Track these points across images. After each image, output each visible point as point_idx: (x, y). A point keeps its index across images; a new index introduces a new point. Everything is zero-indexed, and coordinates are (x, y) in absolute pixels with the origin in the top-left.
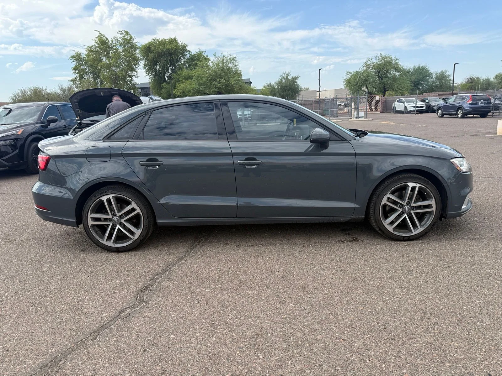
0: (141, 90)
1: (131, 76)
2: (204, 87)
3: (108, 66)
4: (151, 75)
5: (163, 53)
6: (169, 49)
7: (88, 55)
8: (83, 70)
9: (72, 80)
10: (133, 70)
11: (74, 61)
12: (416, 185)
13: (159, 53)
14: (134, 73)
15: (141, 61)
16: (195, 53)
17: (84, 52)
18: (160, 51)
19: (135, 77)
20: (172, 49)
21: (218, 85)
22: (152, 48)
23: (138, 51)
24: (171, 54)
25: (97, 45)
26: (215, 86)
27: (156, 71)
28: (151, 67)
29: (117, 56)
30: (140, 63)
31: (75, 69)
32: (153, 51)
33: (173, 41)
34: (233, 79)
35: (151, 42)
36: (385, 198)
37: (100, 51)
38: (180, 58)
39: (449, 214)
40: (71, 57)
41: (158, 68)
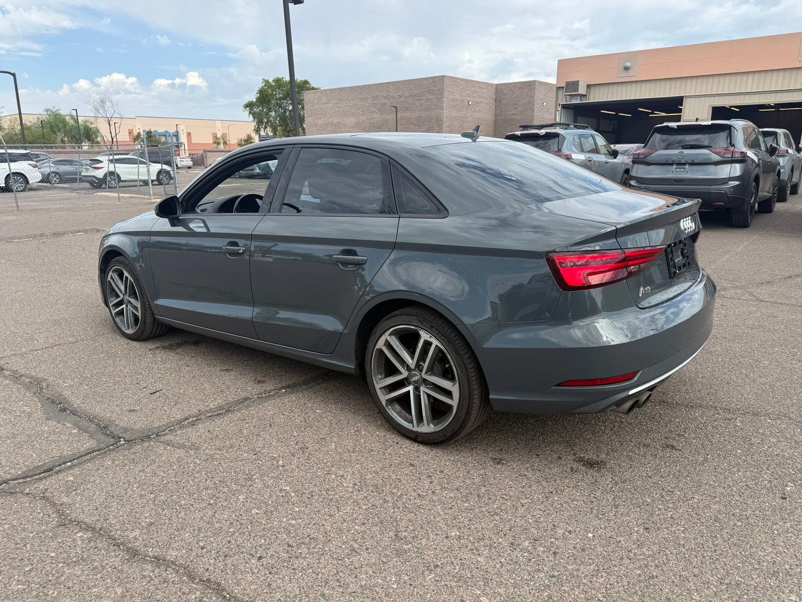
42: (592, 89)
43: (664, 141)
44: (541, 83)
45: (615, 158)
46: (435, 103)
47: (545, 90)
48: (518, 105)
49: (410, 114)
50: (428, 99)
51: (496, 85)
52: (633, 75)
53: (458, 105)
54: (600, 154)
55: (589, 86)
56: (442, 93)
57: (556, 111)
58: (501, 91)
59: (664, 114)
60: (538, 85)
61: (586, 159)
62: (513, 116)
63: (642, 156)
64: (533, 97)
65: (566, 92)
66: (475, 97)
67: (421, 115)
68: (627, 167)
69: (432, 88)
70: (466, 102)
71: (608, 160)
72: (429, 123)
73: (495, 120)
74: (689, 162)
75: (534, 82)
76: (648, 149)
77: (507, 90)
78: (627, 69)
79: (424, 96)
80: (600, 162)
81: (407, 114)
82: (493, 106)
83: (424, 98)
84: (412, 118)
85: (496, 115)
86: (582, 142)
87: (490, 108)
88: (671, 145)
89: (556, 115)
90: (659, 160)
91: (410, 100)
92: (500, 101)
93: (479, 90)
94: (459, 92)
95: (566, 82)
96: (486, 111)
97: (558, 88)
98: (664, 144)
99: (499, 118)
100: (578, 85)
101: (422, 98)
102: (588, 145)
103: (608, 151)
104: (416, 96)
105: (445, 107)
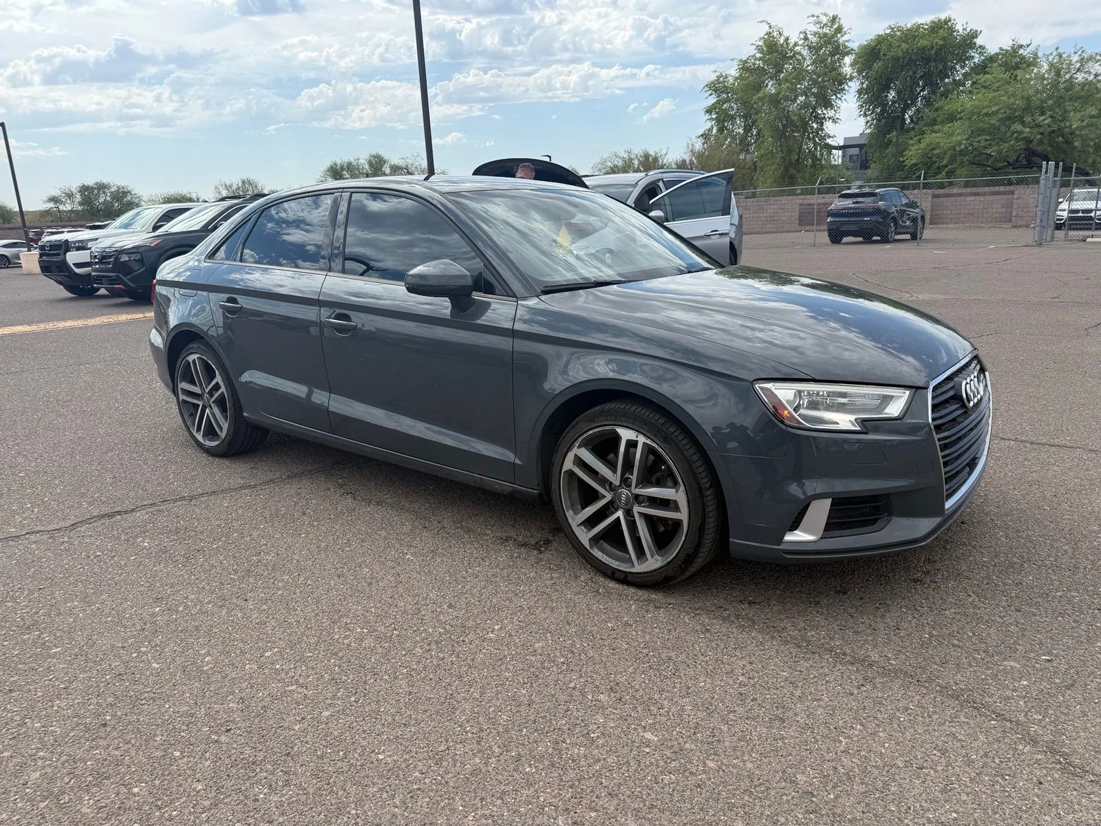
0: (861, 149)
1: (821, 121)
2: (986, 140)
3: (775, 100)
4: (871, 114)
5: (906, 60)
6: (924, 48)
7: (741, 78)
8: (725, 112)
9: (702, 135)
10: (828, 104)
11: (710, 95)
12: (637, 437)
13: (897, 59)
14: (830, 113)
15: (850, 84)
16: (998, 51)
17: (733, 71)
18: (900, 54)
19: (831, 121)
20: (932, 48)
21: (1024, 132)
22: (884, 48)
23: (848, 60)
24: (928, 60)
25: (758, 55)
26: (1015, 135)
27: (884, 105)
28: (873, 97)
29: (800, 74)
30: (846, 87)
31: (709, 111)
32: (885, 55)
33: (942, 27)
34: (1079, 115)
35: (882, 35)
36: (570, 457)
37: (763, 67)
38: (953, 68)
39: (733, 542)
40: (707, 85)
41: (892, 94)
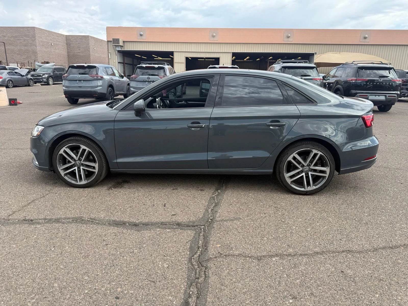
42: (126, 44)
43: (141, 71)
44: (92, 37)
45: (123, 78)
46: (30, 42)
47: (94, 41)
48: (80, 48)
49: (13, 47)
50: (24, 40)
51: (66, 35)
52: (144, 39)
53: (45, 45)
54: (116, 76)
55: (124, 42)
56: (35, 37)
57: (108, 53)
58: (69, 39)
59: (161, 59)
60: (91, 38)
61: (110, 78)
62: (78, 54)
63: (134, 78)
64: (89, 44)
65: (113, 44)
66: (55, 41)
67: (21, 48)
68: (129, 83)
69: (27, 34)
70: (50, 44)
71: (120, 79)
72: (28, 53)
73: (68, 55)
74: (152, 81)
75: (88, 36)
76: (136, 75)
77: (73, 39)
78: (141, 35)
79: (22, 37)
80: (116, 80)
81: (12, 47)
82: (66, 48)
83: (22, 38)
84: (15, 50)
85: (68, 52)
86: (107, 70)
87: (64, 48)
88: (144, 74)
89: (108, 55)
90: (140, 80)
91: (12, 39)
92: (70, 45)
93: (57, 37)
94: (45, 37)
95: (113, 39)
96: (62, 49)
97: (108, 41)
98: (141, 73)
99: (70, 54)
100: (119, 40)
101: (21, 38)
102: (110, 71)
103: (119, 75)
104: (16, 37)
105: (37, 45)
